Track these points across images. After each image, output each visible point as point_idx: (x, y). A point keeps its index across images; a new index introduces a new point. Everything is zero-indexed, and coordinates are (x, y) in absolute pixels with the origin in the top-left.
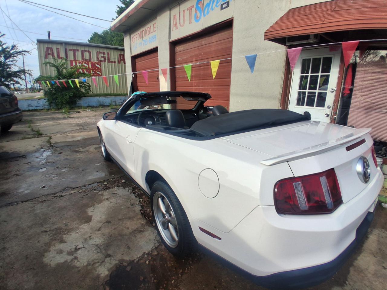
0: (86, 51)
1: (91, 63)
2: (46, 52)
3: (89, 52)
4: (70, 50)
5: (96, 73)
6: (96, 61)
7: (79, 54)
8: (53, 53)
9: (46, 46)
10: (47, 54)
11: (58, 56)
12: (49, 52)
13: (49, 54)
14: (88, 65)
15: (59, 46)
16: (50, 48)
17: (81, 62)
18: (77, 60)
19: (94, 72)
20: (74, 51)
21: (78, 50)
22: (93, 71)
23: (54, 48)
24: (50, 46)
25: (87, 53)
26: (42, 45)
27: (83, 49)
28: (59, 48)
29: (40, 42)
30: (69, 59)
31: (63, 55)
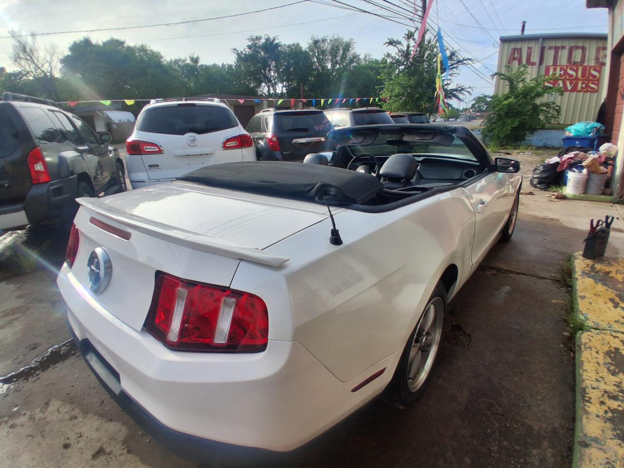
0: (577, 48)
1: (583, 68)
2: (510, 56)
3: (583, 49)
4: (550, 48)
5: (587, 86)
6: (593, 65)
7: (564, 55)
8: (521, 56)
9: (513, 46)
10: (512, 59)
11: (528, 60)
12: (516, 55)
13: (514, 59)
14: (577, 72)
15: (532, 44)
16: (517, 49)
17: (565, 67)
18: (558, 64)
19: (584, 86)
20: (557, 49)
21: (563, 48)
22: (582, 84)
23: (525, 47)
24: (519, 45)
25: (580, 52)
26: (506, 45)
27: (573, 43)
28: (531, 48)
29: (504, 40)
30: (544, 65)
31: (535, 58)
